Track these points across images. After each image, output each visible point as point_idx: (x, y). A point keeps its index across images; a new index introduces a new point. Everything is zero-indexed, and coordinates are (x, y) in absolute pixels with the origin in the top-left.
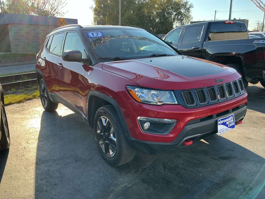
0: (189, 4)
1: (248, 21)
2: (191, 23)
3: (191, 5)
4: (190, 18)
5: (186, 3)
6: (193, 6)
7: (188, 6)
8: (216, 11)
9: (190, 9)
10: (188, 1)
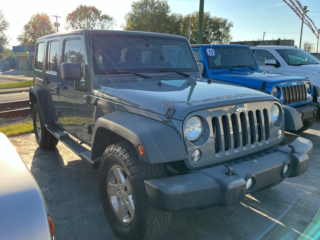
0: (228, 22)
1: (294, 41)
2: (230, 43)
3: (231, 24)
4: (229, 38)
5: (225, 22)
6: (232, 25)
7: (227, 25)
8: (264, 32)
9: (230, 28)
10: (227, 20)
